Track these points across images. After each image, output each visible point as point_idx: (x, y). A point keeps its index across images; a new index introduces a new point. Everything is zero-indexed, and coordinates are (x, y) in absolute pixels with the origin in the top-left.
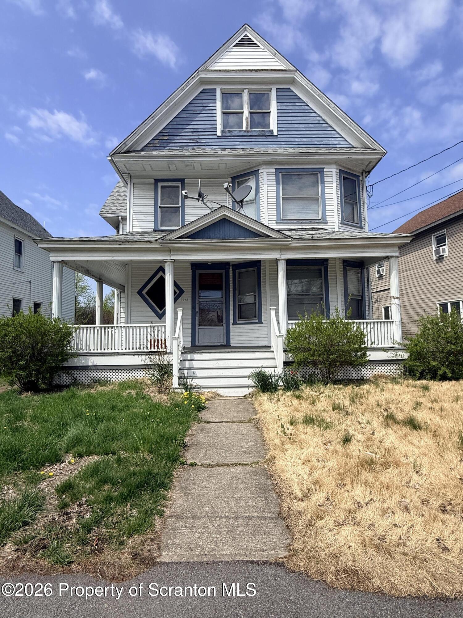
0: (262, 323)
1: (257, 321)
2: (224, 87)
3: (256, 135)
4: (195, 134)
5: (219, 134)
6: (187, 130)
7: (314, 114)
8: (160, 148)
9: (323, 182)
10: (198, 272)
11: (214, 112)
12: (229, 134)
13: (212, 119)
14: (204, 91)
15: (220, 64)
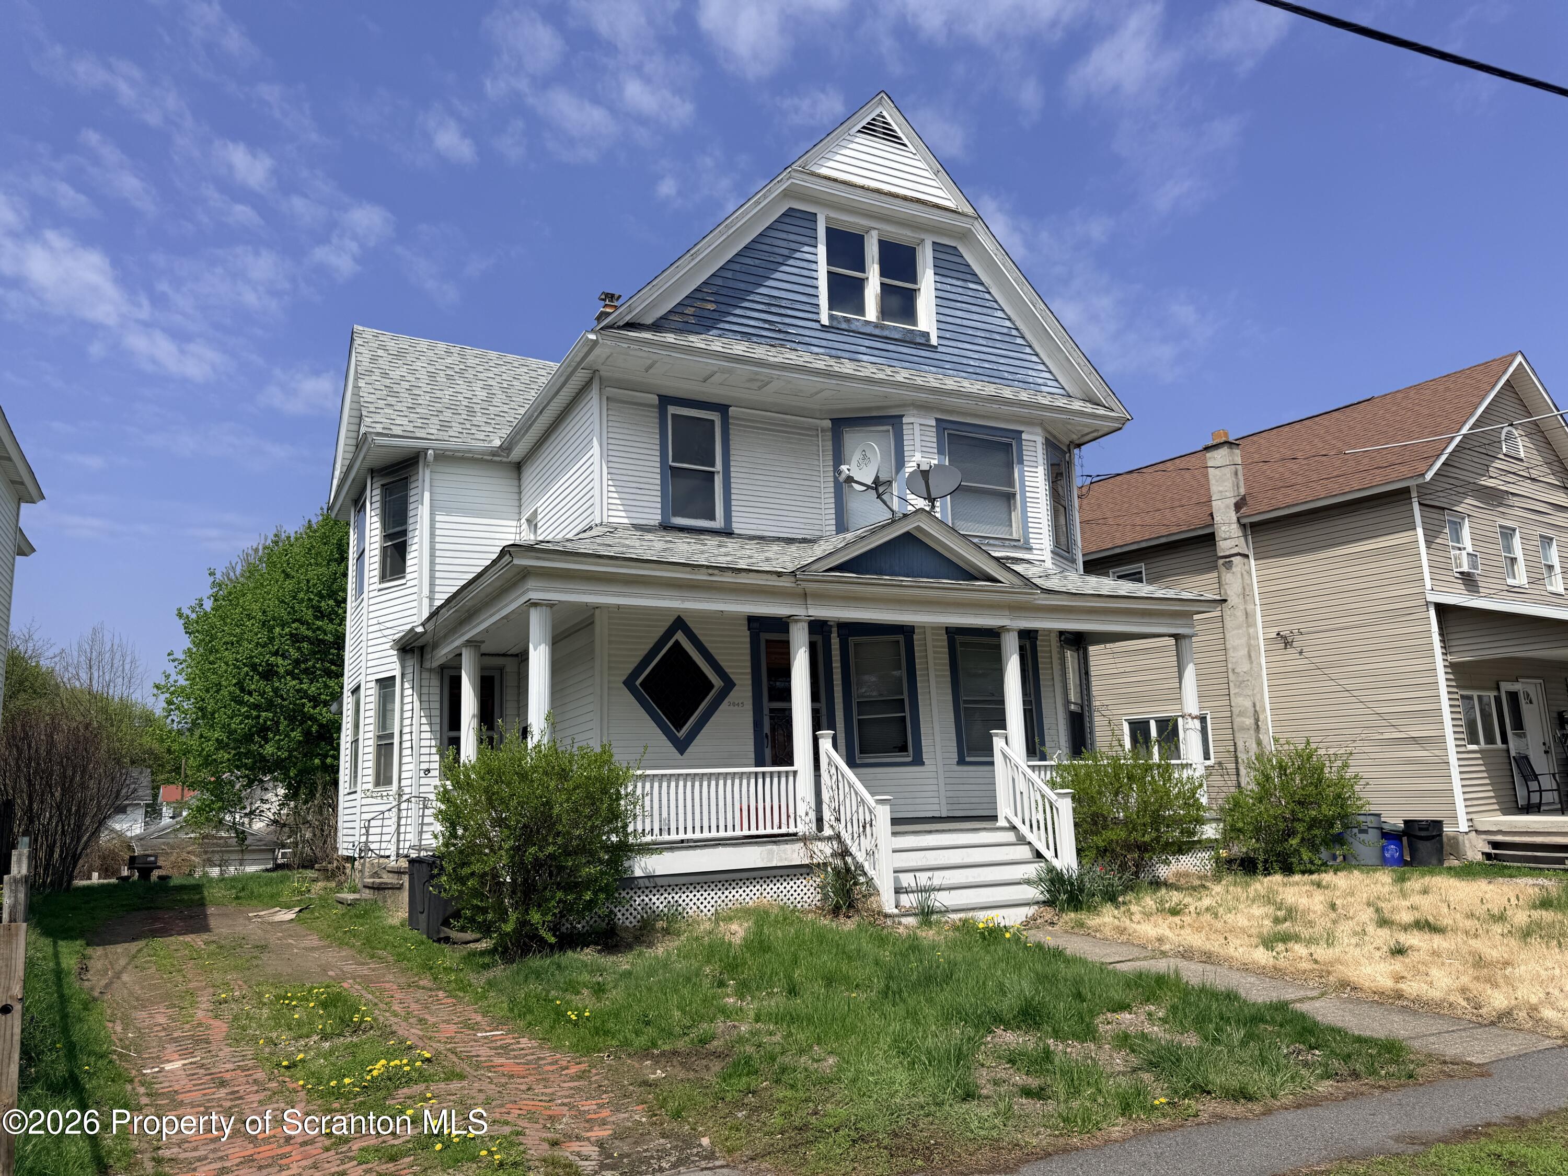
0: (922, 763)
1: (910, 759)
2: (833, 214)
3: (896, 337)
4: (773, 309)
5: (825, 321)
6: (757, 298)
7: (1000, 314)
8: (697, 328)
9: (1021, 461)
10: (765, 636)
11: (813, 266)
12: (844, 326)
13: (808, 282)
14: (790, 213)
15: (831, 164)
